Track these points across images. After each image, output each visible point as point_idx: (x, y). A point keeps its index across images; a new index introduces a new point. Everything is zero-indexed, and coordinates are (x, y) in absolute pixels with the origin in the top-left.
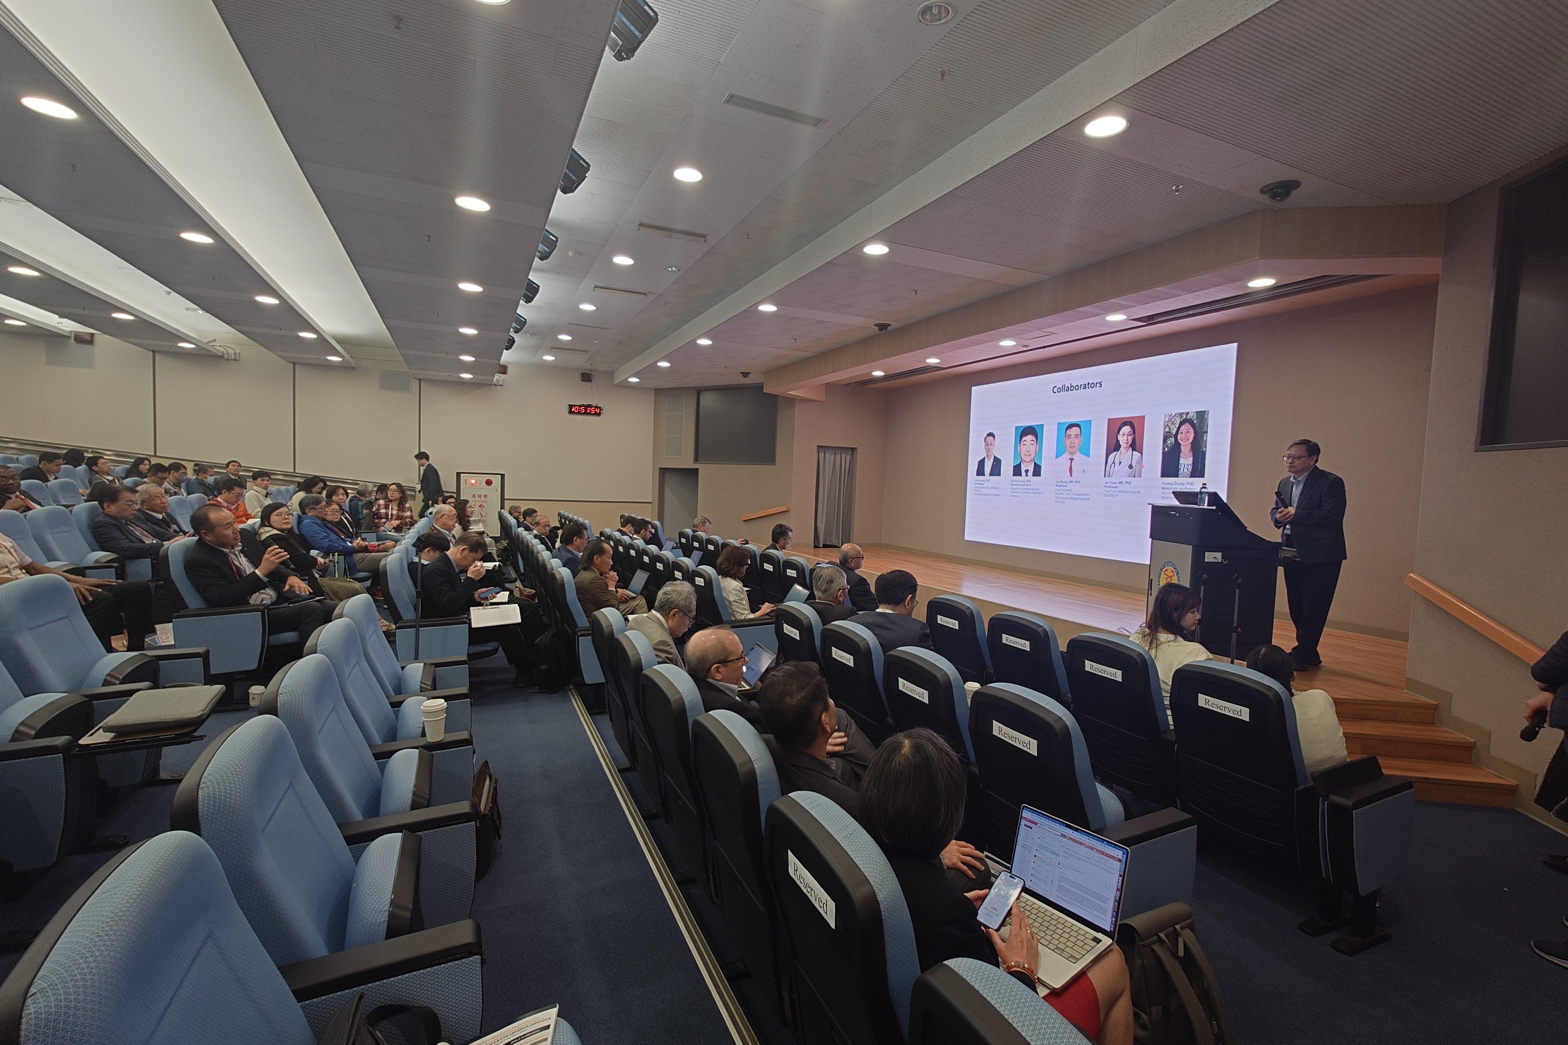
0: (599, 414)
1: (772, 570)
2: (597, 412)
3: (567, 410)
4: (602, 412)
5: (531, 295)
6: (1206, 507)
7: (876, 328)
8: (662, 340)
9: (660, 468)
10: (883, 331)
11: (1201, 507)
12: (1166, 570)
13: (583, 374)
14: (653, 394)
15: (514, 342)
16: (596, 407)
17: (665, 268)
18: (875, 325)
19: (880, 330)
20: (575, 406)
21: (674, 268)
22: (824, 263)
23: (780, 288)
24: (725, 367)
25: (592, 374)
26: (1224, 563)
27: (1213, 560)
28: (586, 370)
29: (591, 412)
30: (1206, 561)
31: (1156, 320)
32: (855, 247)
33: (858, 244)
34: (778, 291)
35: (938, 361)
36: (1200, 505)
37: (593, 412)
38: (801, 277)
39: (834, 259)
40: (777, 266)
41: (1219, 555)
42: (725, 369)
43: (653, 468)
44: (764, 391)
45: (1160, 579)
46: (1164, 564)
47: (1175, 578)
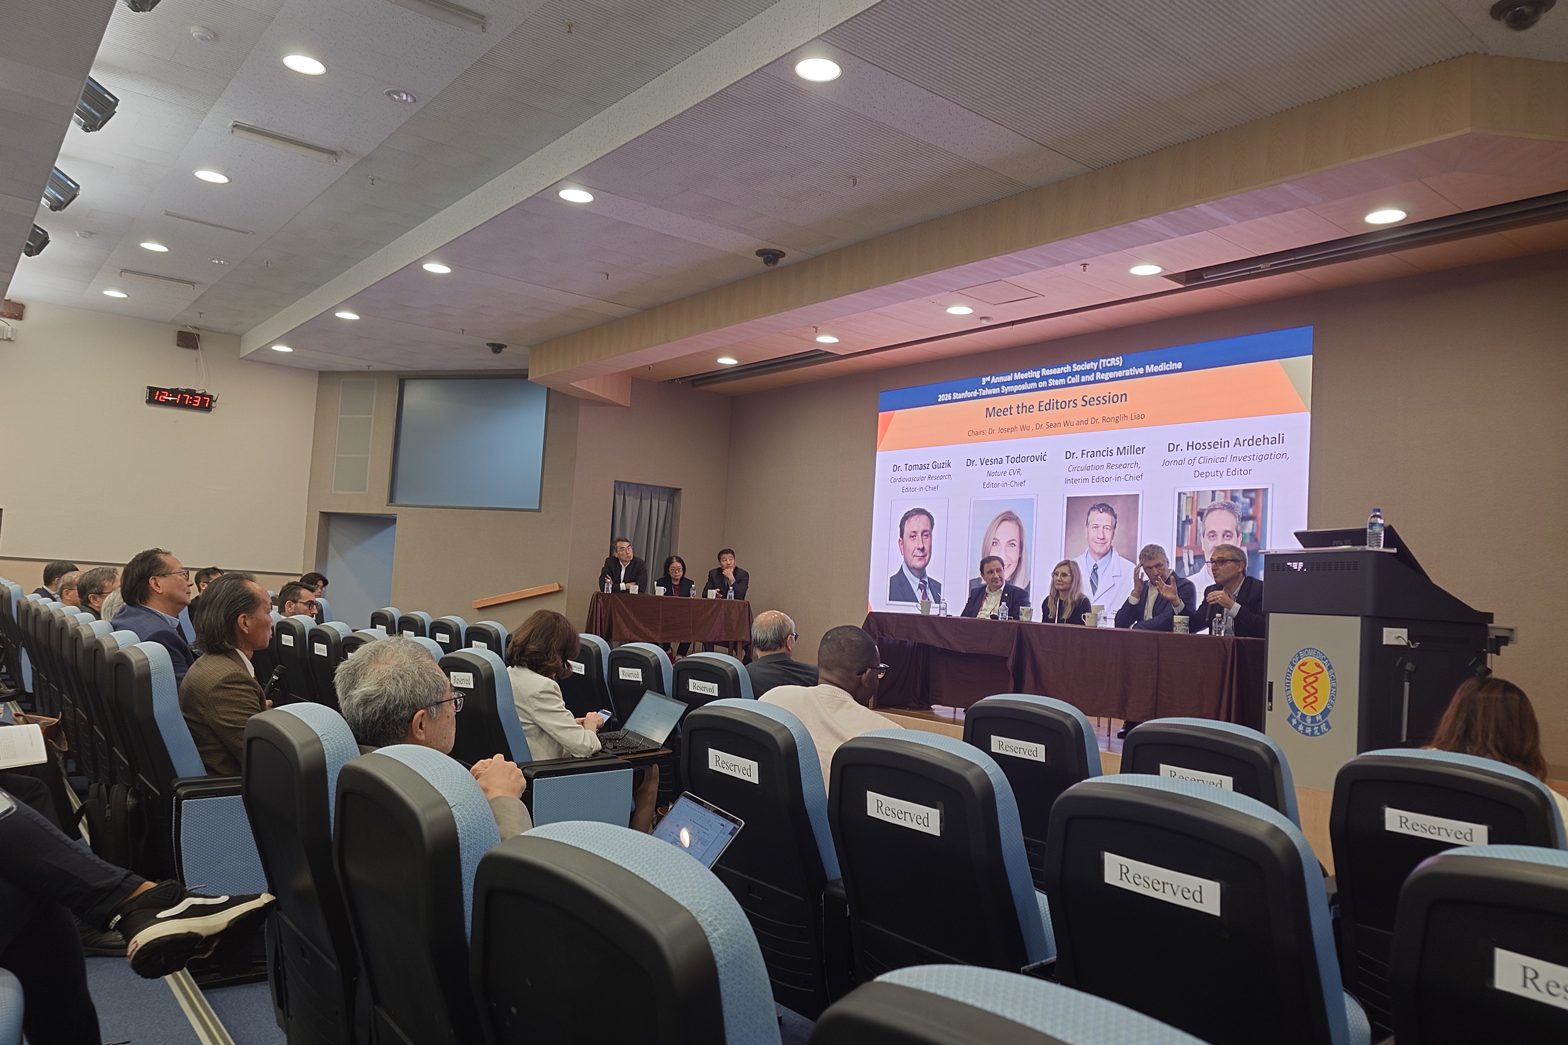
0: (209, 409)
1: (583, 673)
2: (202, 403)
3: (144, 396)
4: (214, 405)
5: (97, 114)
6: (1381, 549)
7: (759, 258)
8: (349, 267)
9: (321, 512)
10: (771, 264)
11: (1376, 549)
12: (1304, 664)
13: (180, 332)
14: (317, 379)
15: (45, 241)
16: (203, 395)
17: (389, 93)
18: (760, 253)
19: (767, 262)
20: (161, 390)
21: (404, 98)
22: (711, 94)
23: (612, 149)
24: (463, 330)
25: (198, 335)
26: (1412, 647)
27: (1395, 642)
28: (186, 326)
29: (192, 403)
30: (1385, 643)
31: (1206, 278)
32: (781, 61)
33: (793, 51)
34: (608, 154)
35: (835, 340)
36: (1370, 546)
37: (196, 403)
38: (660, 125)
39: (734, 84)
40: (606, 111)
41: (1403, 632)
42: (463, 334)
43: (308, 511)
44: (528, 379)
45: (1290, 680)
46: (1298, 654)
47: (1325, 677)
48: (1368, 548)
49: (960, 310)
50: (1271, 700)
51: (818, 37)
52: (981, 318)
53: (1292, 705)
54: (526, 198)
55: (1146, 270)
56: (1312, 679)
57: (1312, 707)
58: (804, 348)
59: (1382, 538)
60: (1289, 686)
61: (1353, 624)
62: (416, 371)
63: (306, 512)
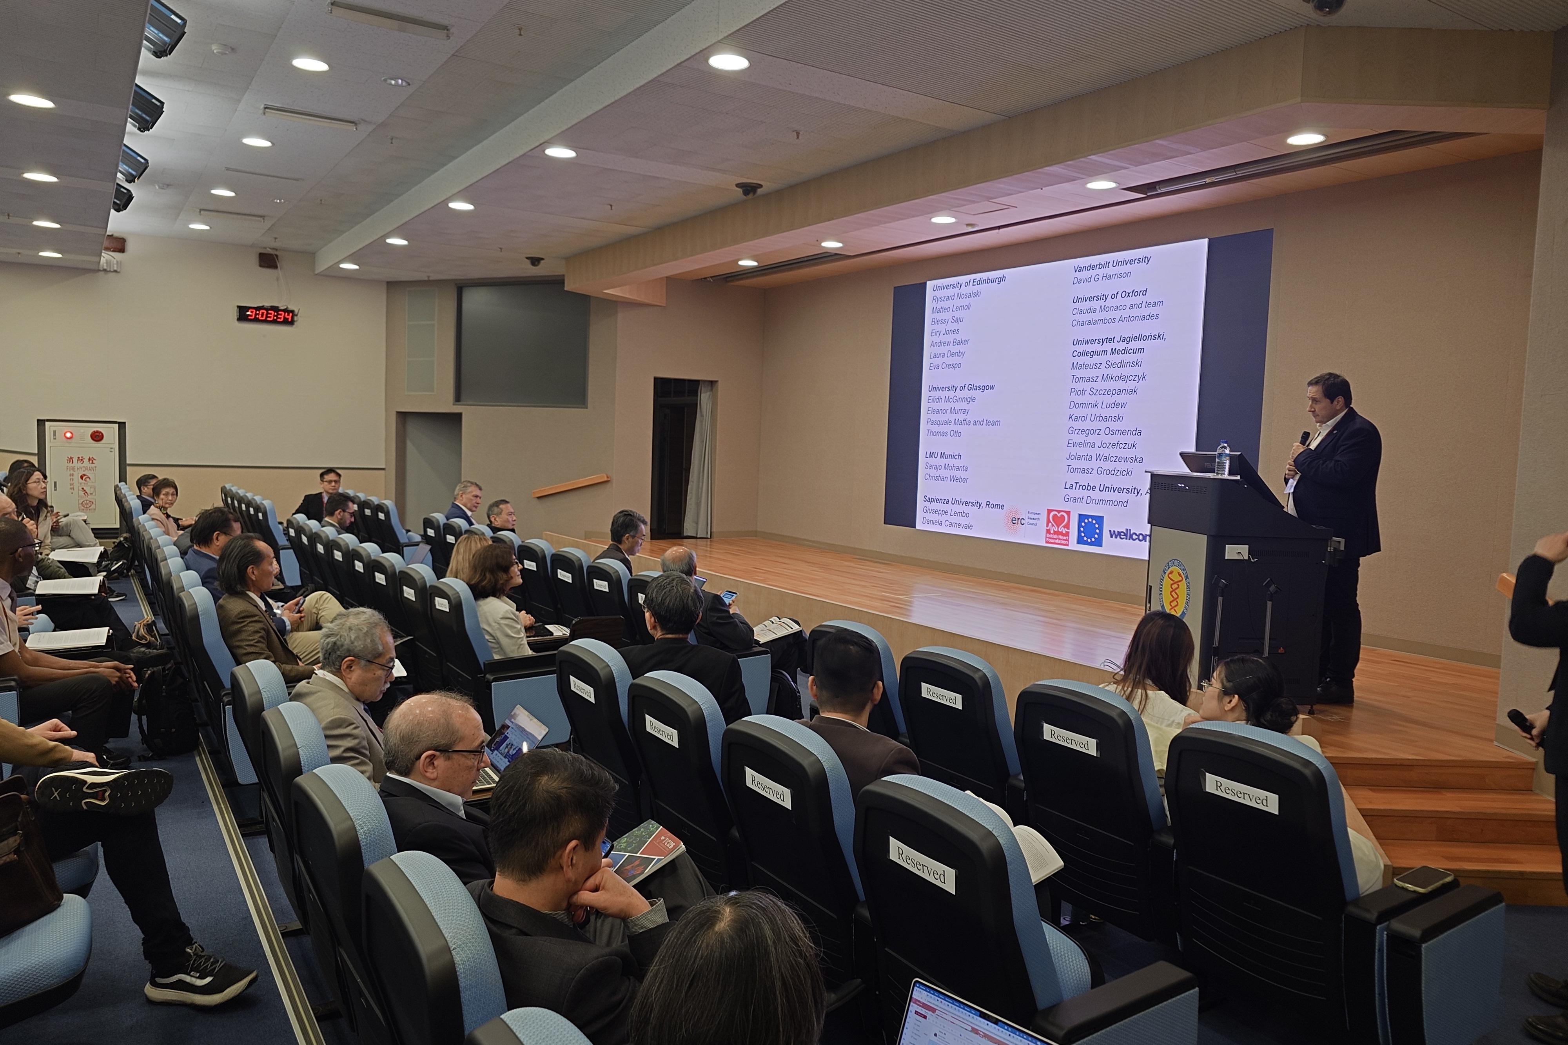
0: (291, 323)
2: (286, 317)
3: (235, 313)
4: (295, 318)
6: (1226, 476)
7: (739, 189)
9: (398, 412)
10: (750, 196)
11: (1222, 477)
12: (1171, 573)
13: (261, 254)
14: (385, 288)
15: (129, 198)
16: (286, 311)
17: (386, 81)
18: (738, 185)
19: (746, 193)
20: (249, 308)
21: (400, 81)
22: (646, 81)
23: (579, 120)
24: (501, 249)
25: (277, 256)
26: (1252, 561)
27: (1236, 557)
28: (266, 248)
29: (278, 318)
30: (1226, 558)
31: (1160, 190)
32: (694, 58)
33: (701, 51)
34: (576, 124)
35: (838, 245)
37: (280, 318)
38: (612, 104)
39: (662, 74)
40: (573, 84)
41: (1245, 549)
42: (501, 251)
43: (386, 411)
44: (566, 289)
45: (1162, 585)
46: (1168, 563)
47: (1183, 584)
49: (943, 219)
50: (1150, 602)
51: (719, 42)
52: (968, 225)
53: (1163, 606)
54: (518, 156)
55: (1101, 185)
56: (1175, 586)
58: (813, 251)
60: (1162, 590)
61: (1202, 539)
62: (471, 279)
63: (384, 412)
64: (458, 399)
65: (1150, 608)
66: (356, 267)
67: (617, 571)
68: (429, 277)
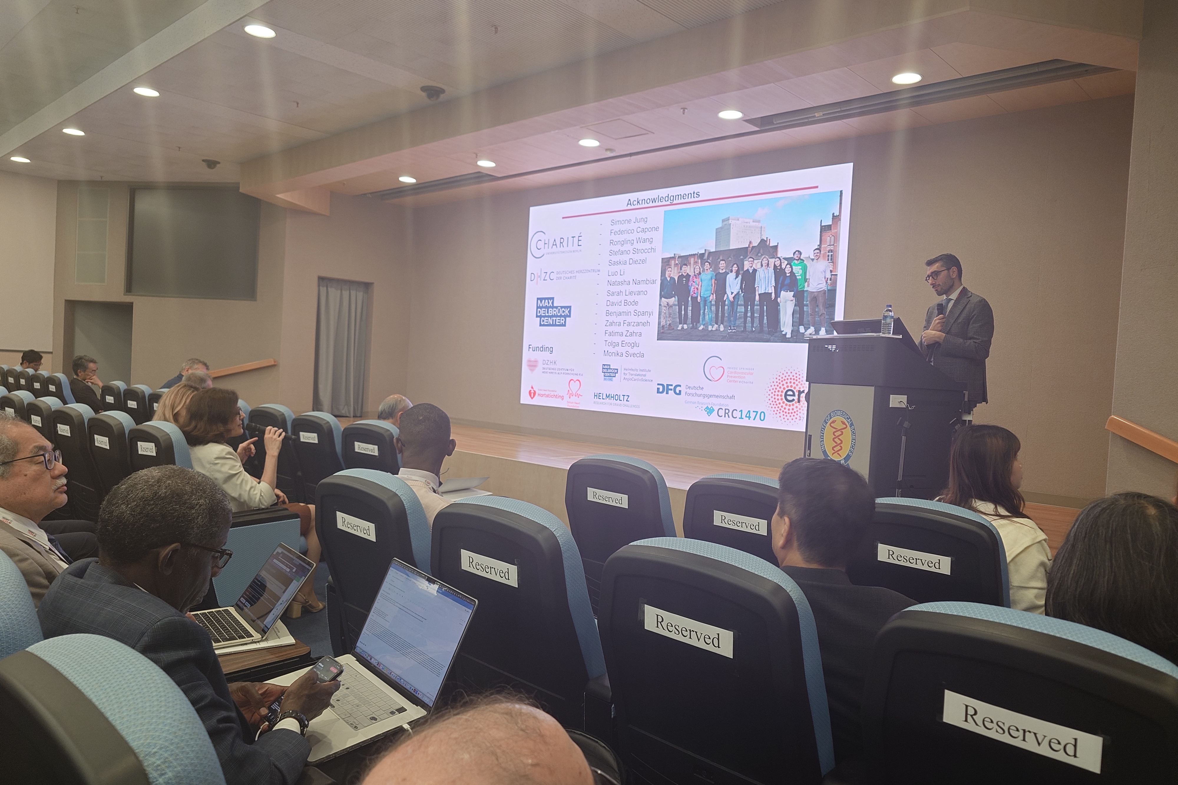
7: (423, 93)
8: (71, 89)
9: (66, 300)
10: (433, 99)
11: (887, 335)
12: (833, 422)
14: (55, 187)
18: (424, 89)
19: (430, 96)
24: (179, 148)
26: (910, 409)
27: (898, 406)
30: (890, 406)
31: (775, 123)
35: (491, 164)
36: (883, 333)
41: (904, 398)
42: (179, 150)
43: (54, 299)
44: (240, 191)
45: (823, 434)
46: (830, 414)
47: (848, 431)
48: (881, 335)
49: (589, 143)
50: (809, 449)
52: (607, 150)
53: (825, 453)
54: (215, 31)
55: (731, 115)
56: (839, 433)
57: (838, 454)
58: (467, 170)
59: (892, 328)
60: (823, 438)
61: (870, 391)
62: (144, 182)
63: (53, 300)
64: (129, 289)
65: (810, 454)
66: (28, 161)
67: (328, 422)
68: (102, 177)
